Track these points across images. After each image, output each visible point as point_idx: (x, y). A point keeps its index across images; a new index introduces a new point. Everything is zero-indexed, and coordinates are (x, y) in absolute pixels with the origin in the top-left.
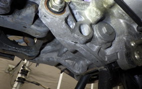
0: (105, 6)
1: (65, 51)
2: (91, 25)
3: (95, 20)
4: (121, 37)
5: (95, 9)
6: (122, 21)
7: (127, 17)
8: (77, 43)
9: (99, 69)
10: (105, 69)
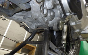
0: (55, 3)
1: (29, 17)
2: (47, 10)
3: (50, 8)
4: (57, 18)
5: (51, 4)
6: (59, 11)
7: (61, 11)
8: (40, 16)
9: (45, 29)
10: (48, 29)
